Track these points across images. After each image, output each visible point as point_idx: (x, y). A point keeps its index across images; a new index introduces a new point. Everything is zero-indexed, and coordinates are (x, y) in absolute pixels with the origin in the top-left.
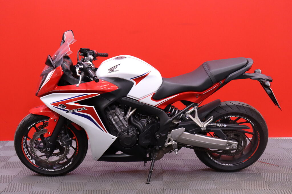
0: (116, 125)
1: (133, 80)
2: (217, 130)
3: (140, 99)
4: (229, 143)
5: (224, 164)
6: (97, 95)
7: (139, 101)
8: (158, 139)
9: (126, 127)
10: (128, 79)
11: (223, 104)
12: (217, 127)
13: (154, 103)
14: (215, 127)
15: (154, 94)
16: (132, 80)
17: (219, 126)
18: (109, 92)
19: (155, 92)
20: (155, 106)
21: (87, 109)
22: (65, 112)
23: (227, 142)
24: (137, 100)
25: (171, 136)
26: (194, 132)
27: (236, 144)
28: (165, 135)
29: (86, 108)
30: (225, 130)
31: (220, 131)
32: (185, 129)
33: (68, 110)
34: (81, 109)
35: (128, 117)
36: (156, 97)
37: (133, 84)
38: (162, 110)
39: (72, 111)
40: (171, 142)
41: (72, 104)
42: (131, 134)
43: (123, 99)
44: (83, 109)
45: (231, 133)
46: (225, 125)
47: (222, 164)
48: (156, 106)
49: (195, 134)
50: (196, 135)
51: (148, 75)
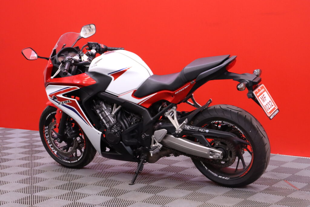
0: (104, 120)
1: (111, 75)
2: (199, 135)
3: (120, 95)
4: (211, 151)
5: (220, 177)
6: (77, 88)
7: (119, 97)
8: (144, 139)
9: (113, 123)
10: (106, 74)
11: (212, 107)
12: (199, 132)
13: (136, 101)
14: (196, 132)
15: (135, 91)
16: (109, 75)
17: (200, 131)
18: (86, 86)
19: (137, 89)
20: (138, 104)
21: (71, 102)
22: (57, 104)
23: (209, 149)
24: (118, 96)
25: (155, 138)
26: (177, 136)
27: (219, 153)
28: (148, 135)
29: (71, 100)
30: (207, 136)
31: (201, 136)
32: (166, 130)
33: (59, 102)
34: (67, 101)
35: (113, 113)
36: (137, 94)
37: (111, 79)
38: (144, 109)
39: (62, 103)
40: (156, 144)
41: (60, 96)
42: (114, 131)
43: (101, 94)
44: (68, 101)
45: (217, 140)
46: (207, 131)
47: (218, 176)
48: (140, 104)
49: (178, 137)
50: (179, 139)
51: (127, 71)
